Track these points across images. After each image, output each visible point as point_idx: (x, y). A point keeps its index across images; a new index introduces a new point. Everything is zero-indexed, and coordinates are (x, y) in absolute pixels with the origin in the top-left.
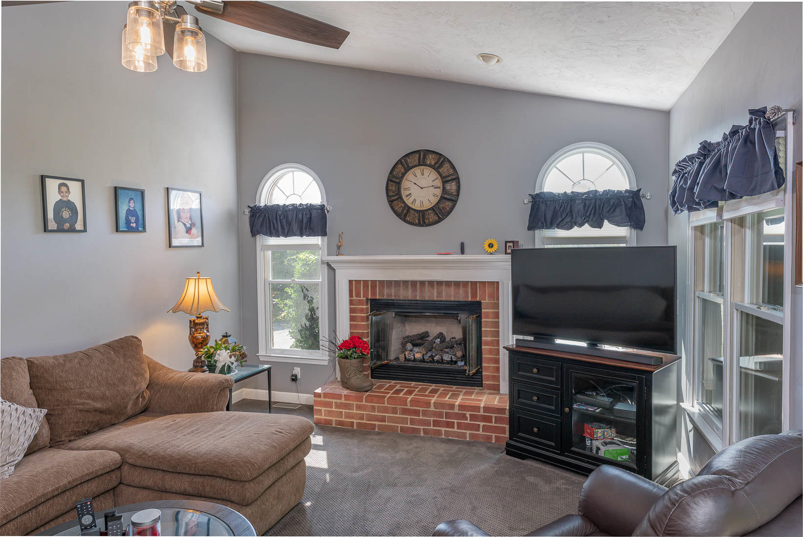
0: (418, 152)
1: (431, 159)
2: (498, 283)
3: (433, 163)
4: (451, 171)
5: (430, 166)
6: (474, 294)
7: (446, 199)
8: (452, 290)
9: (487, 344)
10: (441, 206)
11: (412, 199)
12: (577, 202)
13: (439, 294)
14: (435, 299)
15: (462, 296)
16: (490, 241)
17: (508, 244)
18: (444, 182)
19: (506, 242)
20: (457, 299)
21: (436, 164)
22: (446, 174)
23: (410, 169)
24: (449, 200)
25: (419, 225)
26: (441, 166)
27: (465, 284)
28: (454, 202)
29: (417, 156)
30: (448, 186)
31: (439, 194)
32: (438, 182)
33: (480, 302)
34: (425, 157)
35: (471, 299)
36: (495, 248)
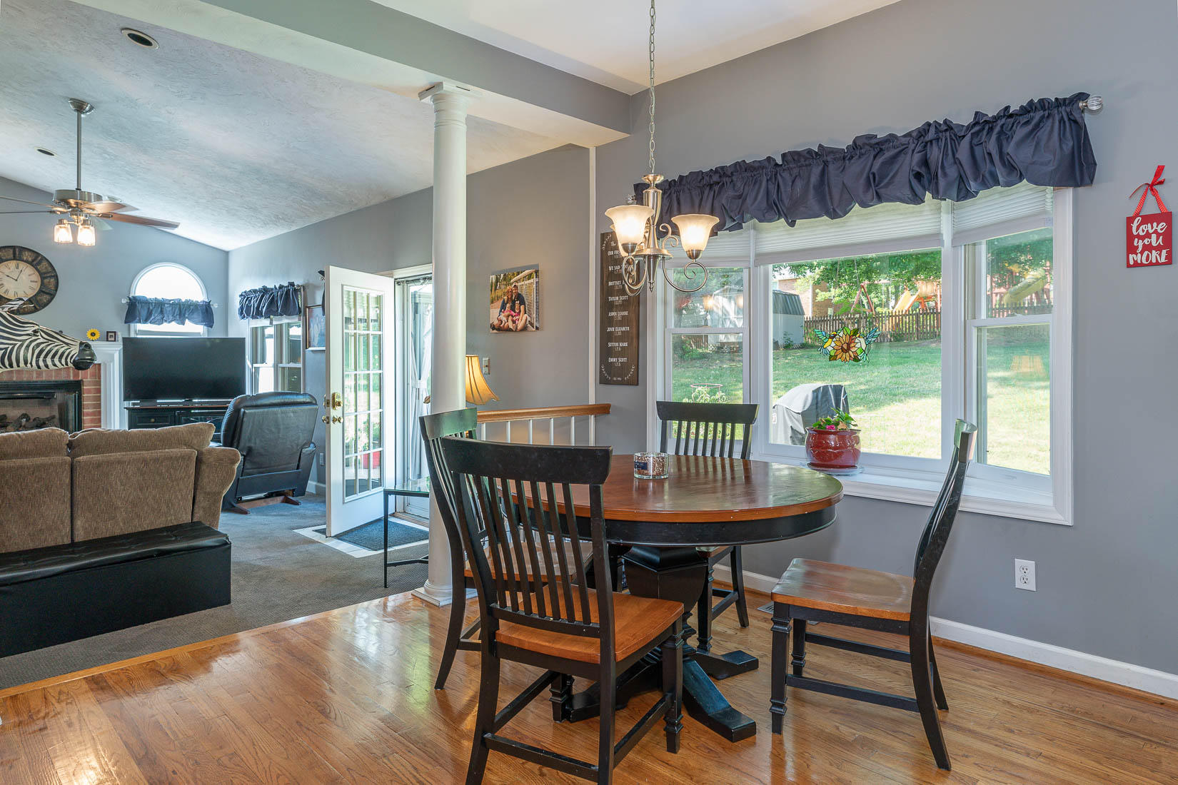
0: (14, 248)
1: (26, 255)
2: (100, 364)
3: (30, 259)
4: (50, 269)
5: (27, 262)
6: (76, 374)
7: (44, 292)
9: (88, 414)
10: (38, 298)
12: (166, 305)
14: (34, 379)
15: (63, 376)
16: (92, 331)
17: (110, 334)
18: (43, 278)
19: (108, 332)
20: (58, 379)
21: (33, 261)
22: (44, 271)
24: (49, 294)
26: (39, 263)
28: (52, 296)
29: (11, 251)
30: (46, 281)
31: (37, 287)
32: (36, 277)
33: (82, 380)
34: (20, 253)
35: (72, 379)
36: (97, 336)
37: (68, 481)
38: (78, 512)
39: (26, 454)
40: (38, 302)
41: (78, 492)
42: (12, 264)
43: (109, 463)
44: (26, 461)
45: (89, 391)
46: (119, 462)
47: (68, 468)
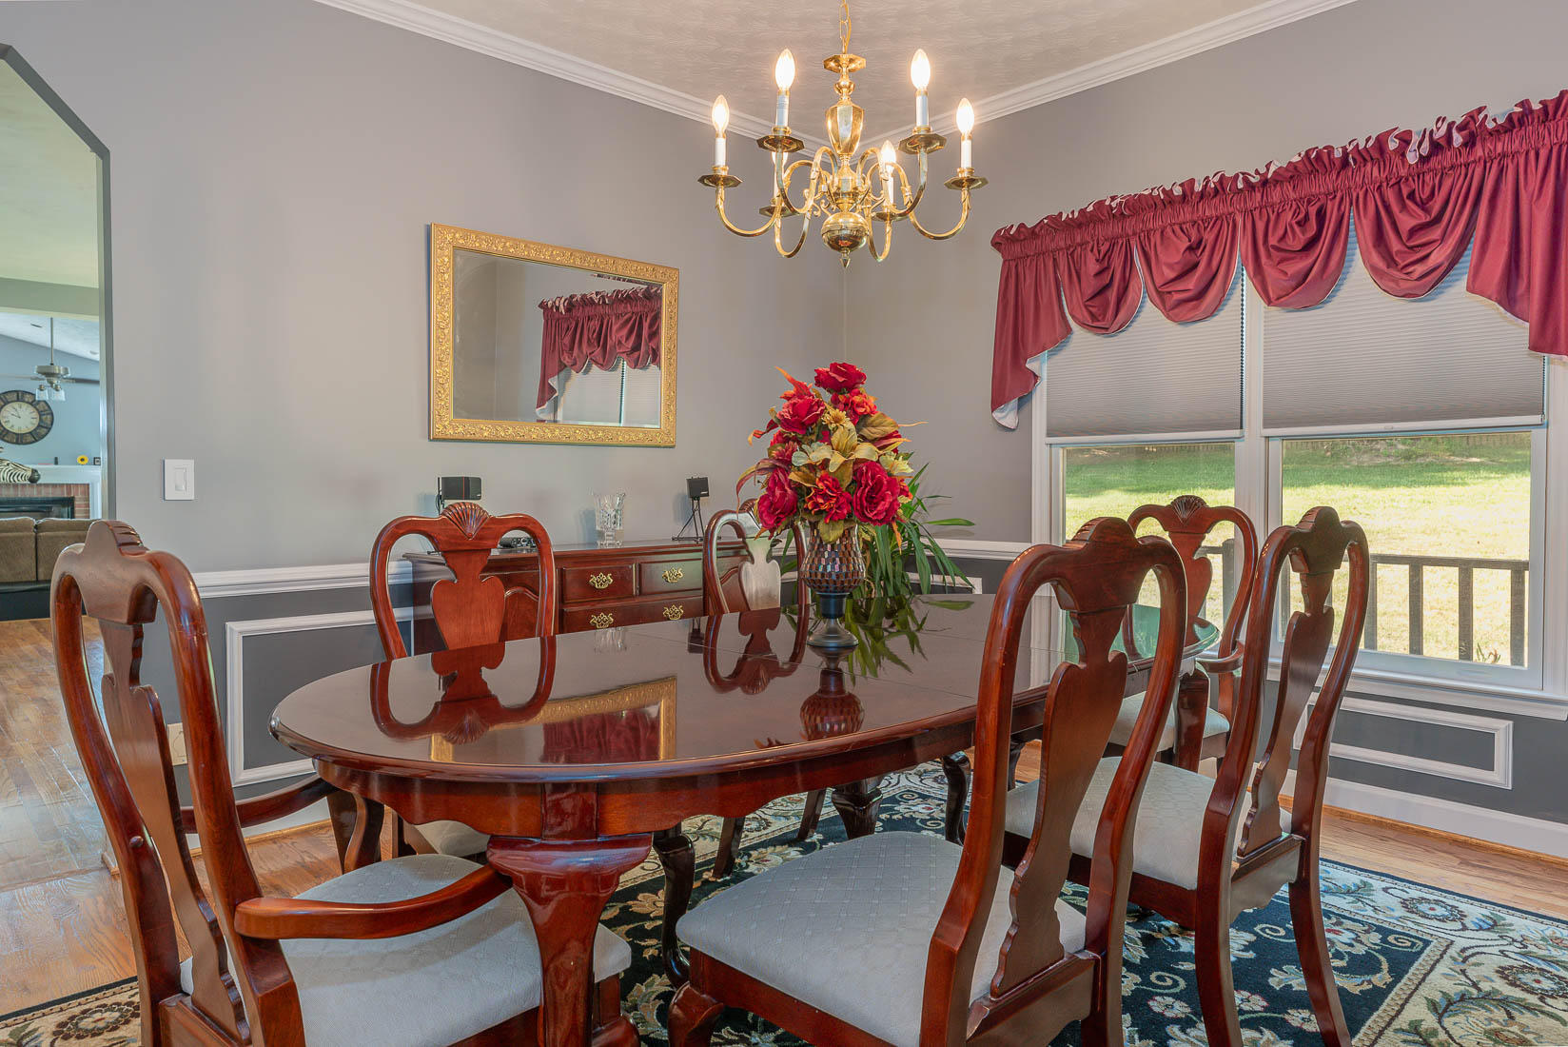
0: (17, 392)
1: (28, 398)
2: (88, 485)
3: (29, 400)
4: (46, 408)
5: (28, 403)
6: (69, 492)
7: (41, 426)
8: (50, 490)
10: (38, 431)
11: (10, 425)
13: (39, 492)
14: (35, 495)
15: (58, 494)
16: (82, 457)
18: (40, 415)
20: (54, 496)
21: (32, 401)
22: (42, 409)
23: (9, 403)
24: (46, 428)
25: (17, 443)
26: (37, 403)
27: (62, 485)
28: (49, 429)
29: (16, 395)
30: (44, 417)
31: (36, 422)
32: (35, 415)
33: (73, 497)
34: (23, 396)
35: (66, 496)
36: (86, 462)
37: (34, 546)
38: (40, 564)
39: (10, 531)
40: (35, 436)
41: (39, 553)
42: (16, 405)
43: (57, 537)
44: (10, 534)
45: (80, 506)
46: (64, 537)
47: (34, 540)
